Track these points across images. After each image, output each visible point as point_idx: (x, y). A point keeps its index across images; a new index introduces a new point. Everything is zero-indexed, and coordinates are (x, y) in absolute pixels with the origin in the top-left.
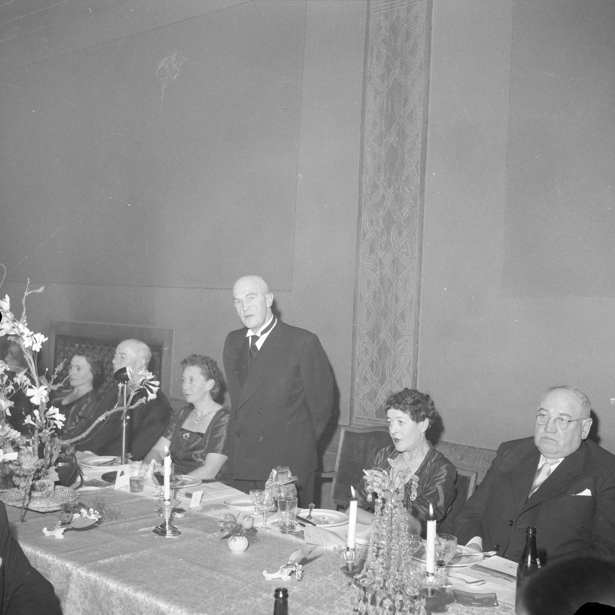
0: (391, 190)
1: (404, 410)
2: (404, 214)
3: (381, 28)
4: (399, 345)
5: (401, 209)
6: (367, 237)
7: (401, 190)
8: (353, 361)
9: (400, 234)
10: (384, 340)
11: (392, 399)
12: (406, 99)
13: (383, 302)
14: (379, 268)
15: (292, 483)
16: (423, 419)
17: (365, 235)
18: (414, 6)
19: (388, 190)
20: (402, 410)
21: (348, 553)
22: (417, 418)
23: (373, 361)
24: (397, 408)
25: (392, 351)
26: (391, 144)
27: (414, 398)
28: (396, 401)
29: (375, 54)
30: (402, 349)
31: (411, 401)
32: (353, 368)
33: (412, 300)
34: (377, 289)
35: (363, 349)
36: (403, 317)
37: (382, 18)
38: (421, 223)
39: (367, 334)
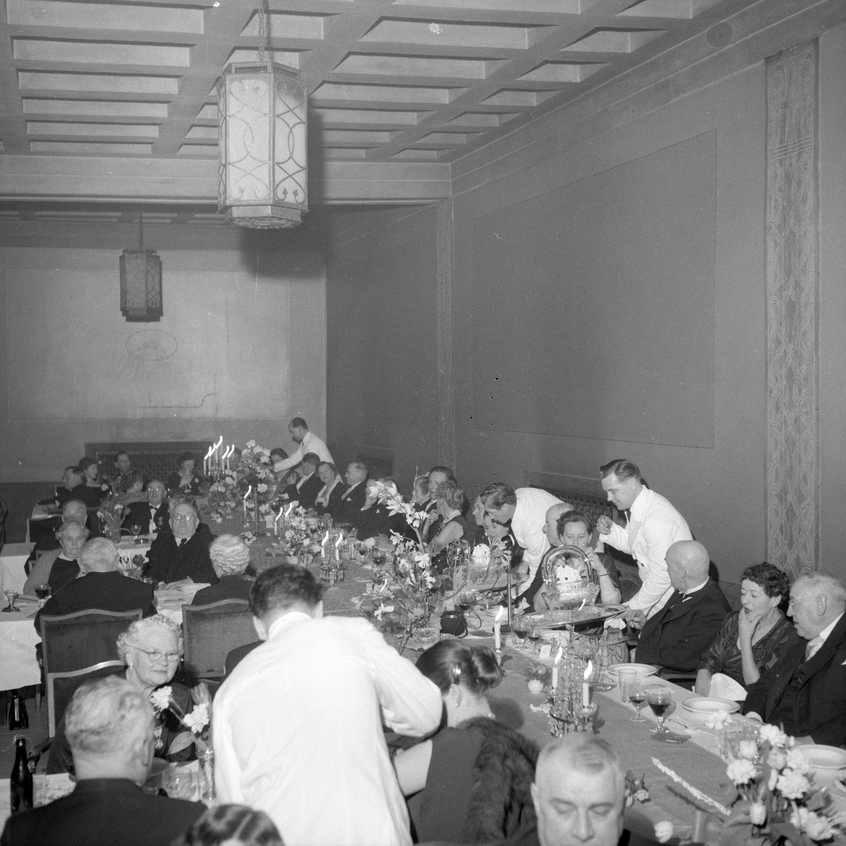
0: (791, 346)
1: (759, 583)
2: (803, 371)
3: (777, 176)
4: (803, 509)
5: (800, 366)
6: (773, 395)
7: (799, 347)
8: (766, 523)
9: (800, 392)
10: (791, 503)
11: (749, 570)
12: (800, 251)
13: (788, 463)
14: (784, 427)
15: (623, 642)
16: (777, 595)
17: (771, 392)
18: (804, 152)
19: (789, 345)
20: (757, 582)
21: (553, 691)
22: (770, 592)
23: (782, 524)
24: (753, 580)
25: (797, 514)
26: (790, 298)
27: (772, 573)
28: (754, 573)
29: (773, 202)
30: (806, 513)
31: (768, 576)
32: (766, 530)
33: (812, 462)
34: (783, 450)
35: (774, 511)
36: (805, 479)
37: (777, 165)
38: (817, 382)
39: (776, 495)
